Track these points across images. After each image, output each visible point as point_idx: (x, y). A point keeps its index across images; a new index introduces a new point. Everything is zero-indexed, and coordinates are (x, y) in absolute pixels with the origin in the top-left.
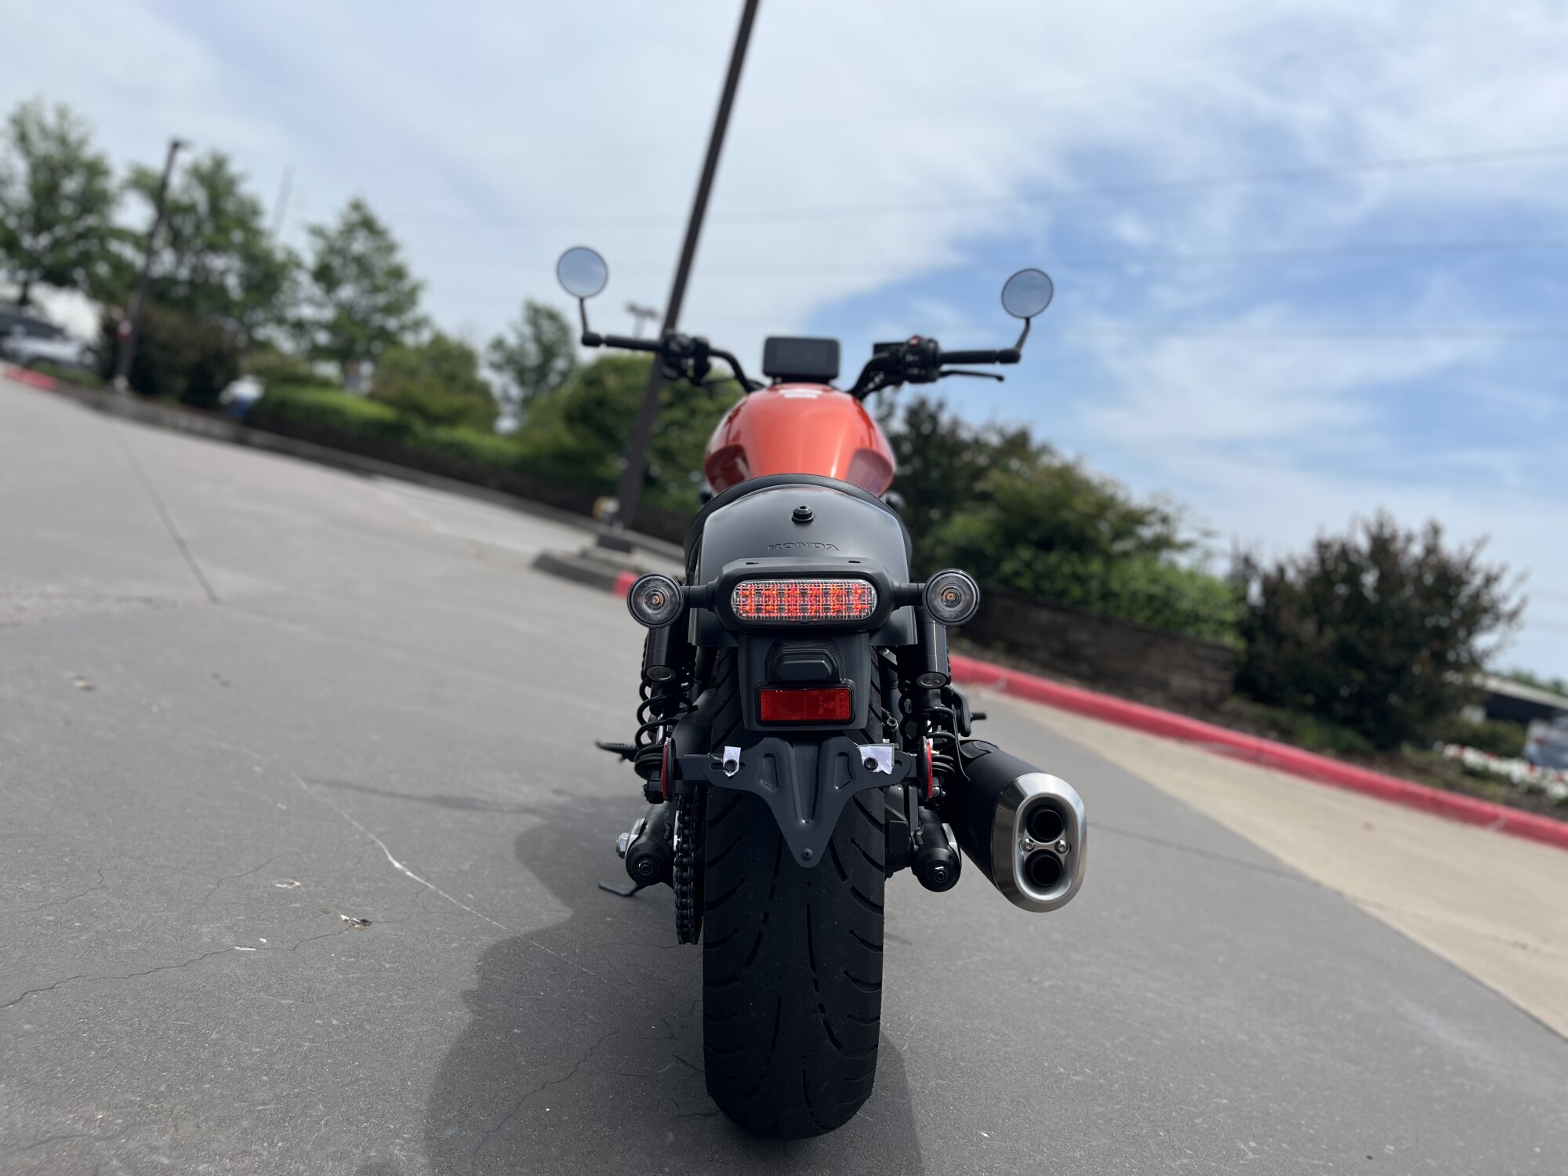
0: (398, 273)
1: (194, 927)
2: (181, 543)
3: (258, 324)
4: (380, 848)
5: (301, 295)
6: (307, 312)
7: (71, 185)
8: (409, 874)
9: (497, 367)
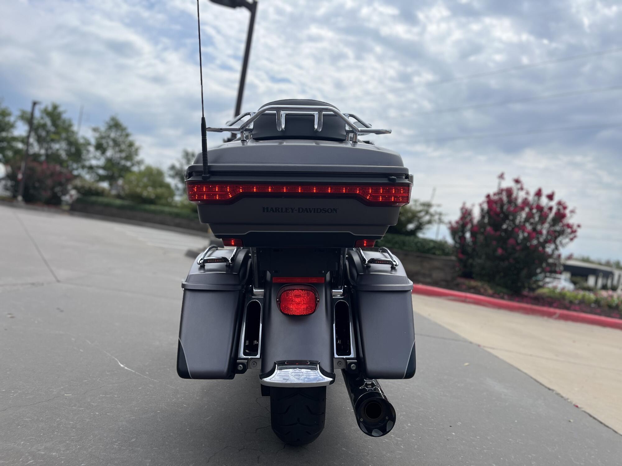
0: (131, 145)
2: (45, 261)
3: (73, 169)
4: (116, 360)
5: (91, 155)
6: (94, 162)
8: (126, 368)
9: (173, 177)
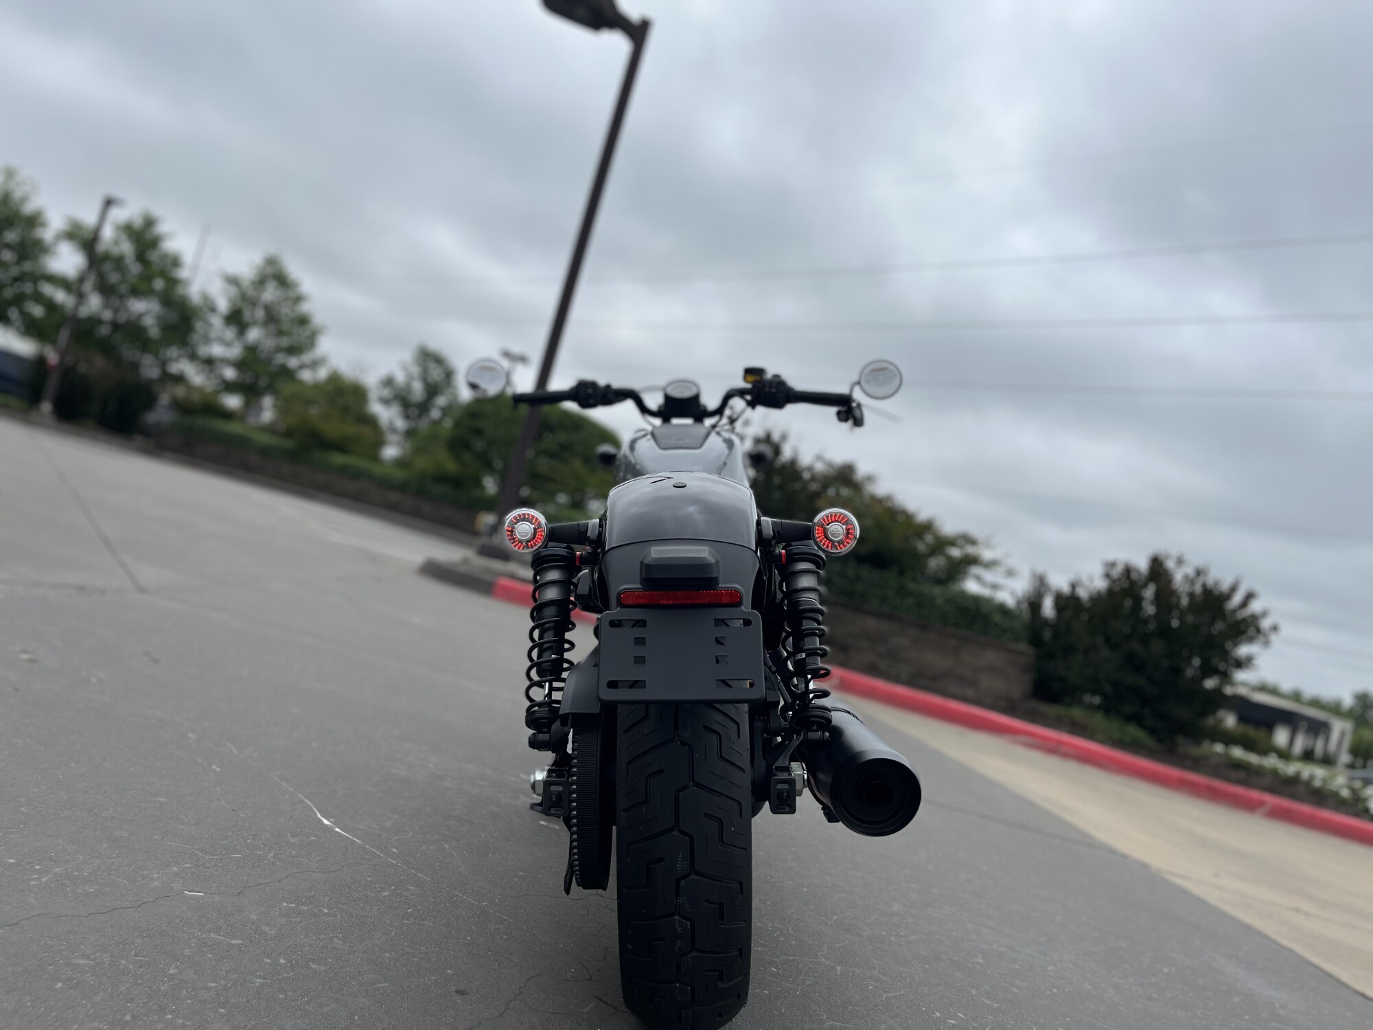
0: (303, 321)
1: (145, 872)
2: (107, 541)
3: (171, 360)
4: (309, 806)
5: (213, 335)
6: (217, 350)
7: (11, 236)
8: (337, 830)
9: (386, 402)
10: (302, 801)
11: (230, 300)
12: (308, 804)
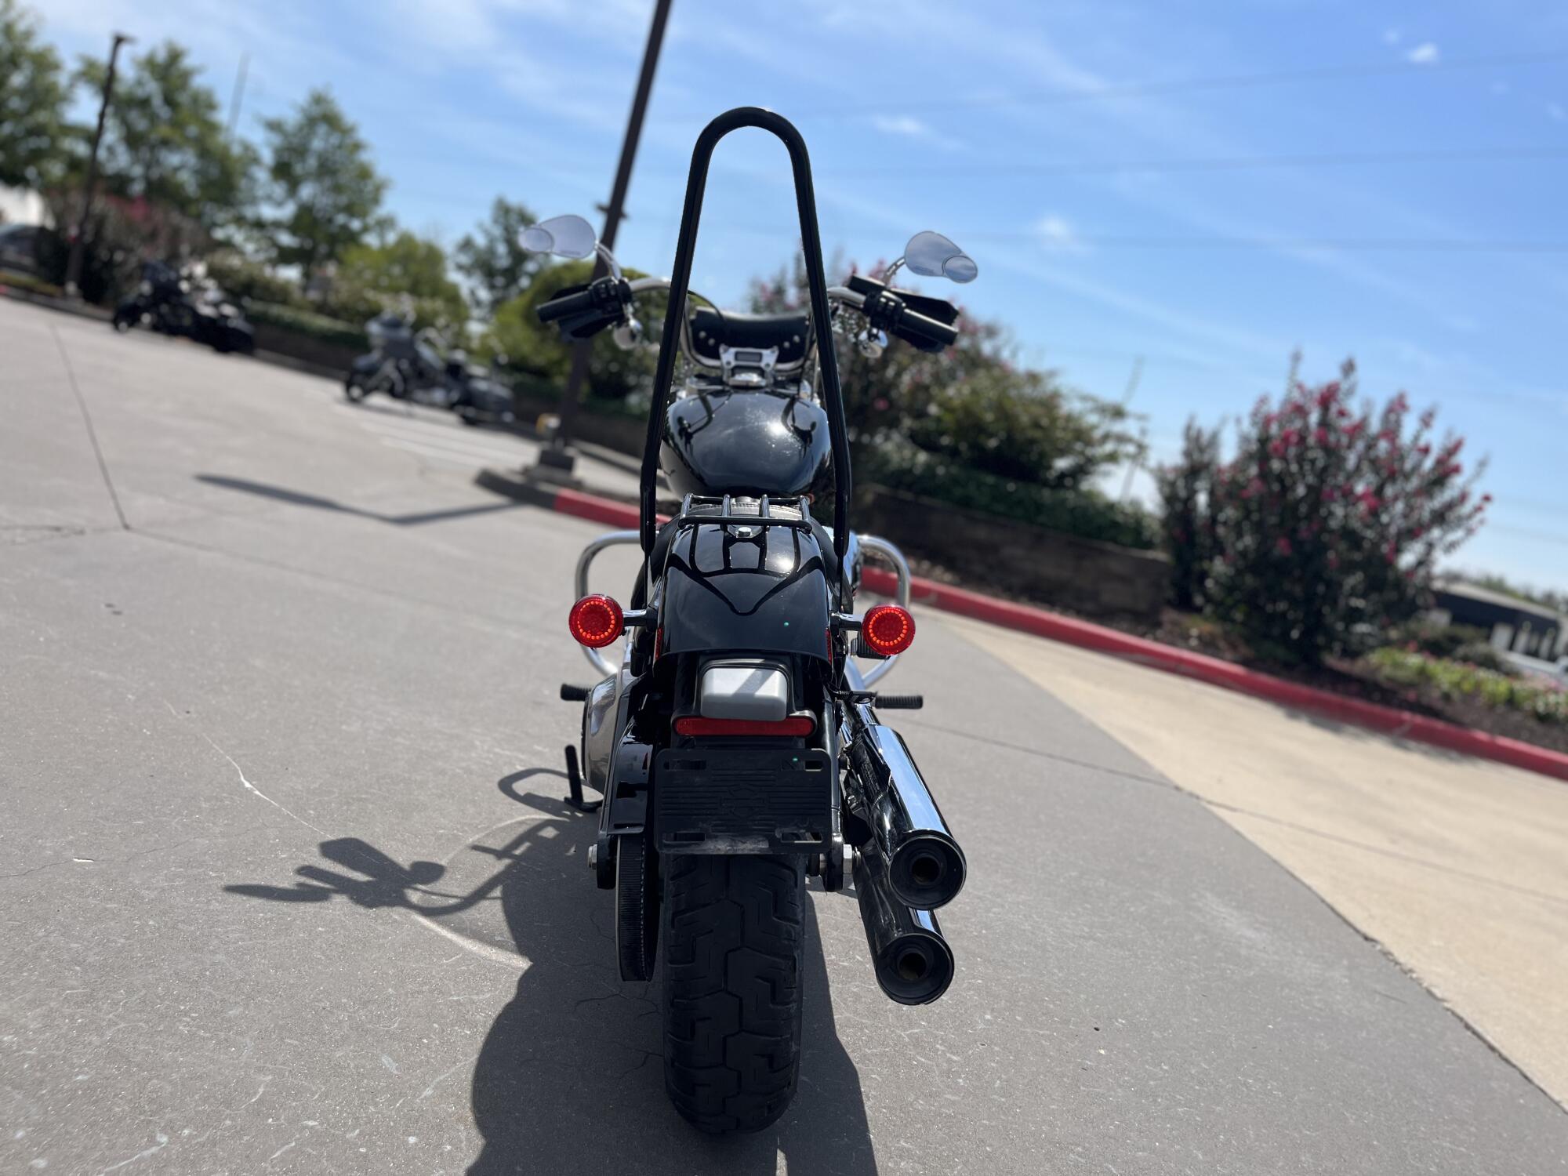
0: (365, 174)
1: (40, 841)
2: (102, 466)
3: (214, 225)
4: (236, 771)
5: (260, 193)
6: (268, 212)
7: (17, 80)
8: (257, 793)
9: (465, 269)
10: (229, 764)
11: (278, 152)
12: (234, 766)
